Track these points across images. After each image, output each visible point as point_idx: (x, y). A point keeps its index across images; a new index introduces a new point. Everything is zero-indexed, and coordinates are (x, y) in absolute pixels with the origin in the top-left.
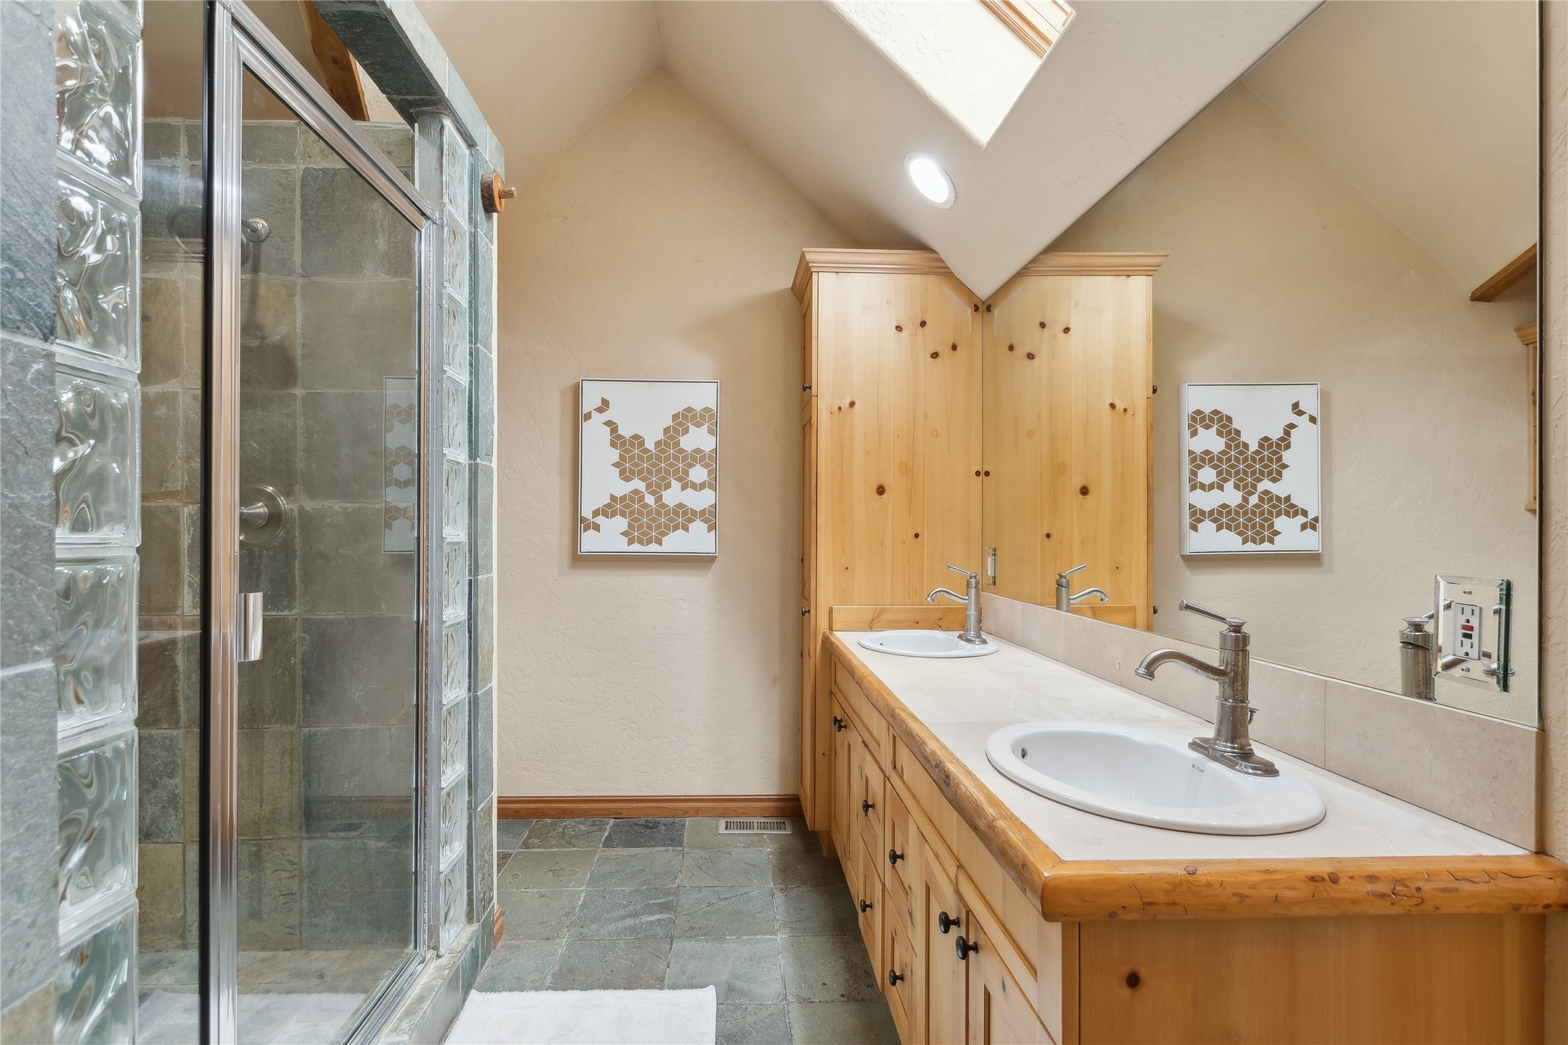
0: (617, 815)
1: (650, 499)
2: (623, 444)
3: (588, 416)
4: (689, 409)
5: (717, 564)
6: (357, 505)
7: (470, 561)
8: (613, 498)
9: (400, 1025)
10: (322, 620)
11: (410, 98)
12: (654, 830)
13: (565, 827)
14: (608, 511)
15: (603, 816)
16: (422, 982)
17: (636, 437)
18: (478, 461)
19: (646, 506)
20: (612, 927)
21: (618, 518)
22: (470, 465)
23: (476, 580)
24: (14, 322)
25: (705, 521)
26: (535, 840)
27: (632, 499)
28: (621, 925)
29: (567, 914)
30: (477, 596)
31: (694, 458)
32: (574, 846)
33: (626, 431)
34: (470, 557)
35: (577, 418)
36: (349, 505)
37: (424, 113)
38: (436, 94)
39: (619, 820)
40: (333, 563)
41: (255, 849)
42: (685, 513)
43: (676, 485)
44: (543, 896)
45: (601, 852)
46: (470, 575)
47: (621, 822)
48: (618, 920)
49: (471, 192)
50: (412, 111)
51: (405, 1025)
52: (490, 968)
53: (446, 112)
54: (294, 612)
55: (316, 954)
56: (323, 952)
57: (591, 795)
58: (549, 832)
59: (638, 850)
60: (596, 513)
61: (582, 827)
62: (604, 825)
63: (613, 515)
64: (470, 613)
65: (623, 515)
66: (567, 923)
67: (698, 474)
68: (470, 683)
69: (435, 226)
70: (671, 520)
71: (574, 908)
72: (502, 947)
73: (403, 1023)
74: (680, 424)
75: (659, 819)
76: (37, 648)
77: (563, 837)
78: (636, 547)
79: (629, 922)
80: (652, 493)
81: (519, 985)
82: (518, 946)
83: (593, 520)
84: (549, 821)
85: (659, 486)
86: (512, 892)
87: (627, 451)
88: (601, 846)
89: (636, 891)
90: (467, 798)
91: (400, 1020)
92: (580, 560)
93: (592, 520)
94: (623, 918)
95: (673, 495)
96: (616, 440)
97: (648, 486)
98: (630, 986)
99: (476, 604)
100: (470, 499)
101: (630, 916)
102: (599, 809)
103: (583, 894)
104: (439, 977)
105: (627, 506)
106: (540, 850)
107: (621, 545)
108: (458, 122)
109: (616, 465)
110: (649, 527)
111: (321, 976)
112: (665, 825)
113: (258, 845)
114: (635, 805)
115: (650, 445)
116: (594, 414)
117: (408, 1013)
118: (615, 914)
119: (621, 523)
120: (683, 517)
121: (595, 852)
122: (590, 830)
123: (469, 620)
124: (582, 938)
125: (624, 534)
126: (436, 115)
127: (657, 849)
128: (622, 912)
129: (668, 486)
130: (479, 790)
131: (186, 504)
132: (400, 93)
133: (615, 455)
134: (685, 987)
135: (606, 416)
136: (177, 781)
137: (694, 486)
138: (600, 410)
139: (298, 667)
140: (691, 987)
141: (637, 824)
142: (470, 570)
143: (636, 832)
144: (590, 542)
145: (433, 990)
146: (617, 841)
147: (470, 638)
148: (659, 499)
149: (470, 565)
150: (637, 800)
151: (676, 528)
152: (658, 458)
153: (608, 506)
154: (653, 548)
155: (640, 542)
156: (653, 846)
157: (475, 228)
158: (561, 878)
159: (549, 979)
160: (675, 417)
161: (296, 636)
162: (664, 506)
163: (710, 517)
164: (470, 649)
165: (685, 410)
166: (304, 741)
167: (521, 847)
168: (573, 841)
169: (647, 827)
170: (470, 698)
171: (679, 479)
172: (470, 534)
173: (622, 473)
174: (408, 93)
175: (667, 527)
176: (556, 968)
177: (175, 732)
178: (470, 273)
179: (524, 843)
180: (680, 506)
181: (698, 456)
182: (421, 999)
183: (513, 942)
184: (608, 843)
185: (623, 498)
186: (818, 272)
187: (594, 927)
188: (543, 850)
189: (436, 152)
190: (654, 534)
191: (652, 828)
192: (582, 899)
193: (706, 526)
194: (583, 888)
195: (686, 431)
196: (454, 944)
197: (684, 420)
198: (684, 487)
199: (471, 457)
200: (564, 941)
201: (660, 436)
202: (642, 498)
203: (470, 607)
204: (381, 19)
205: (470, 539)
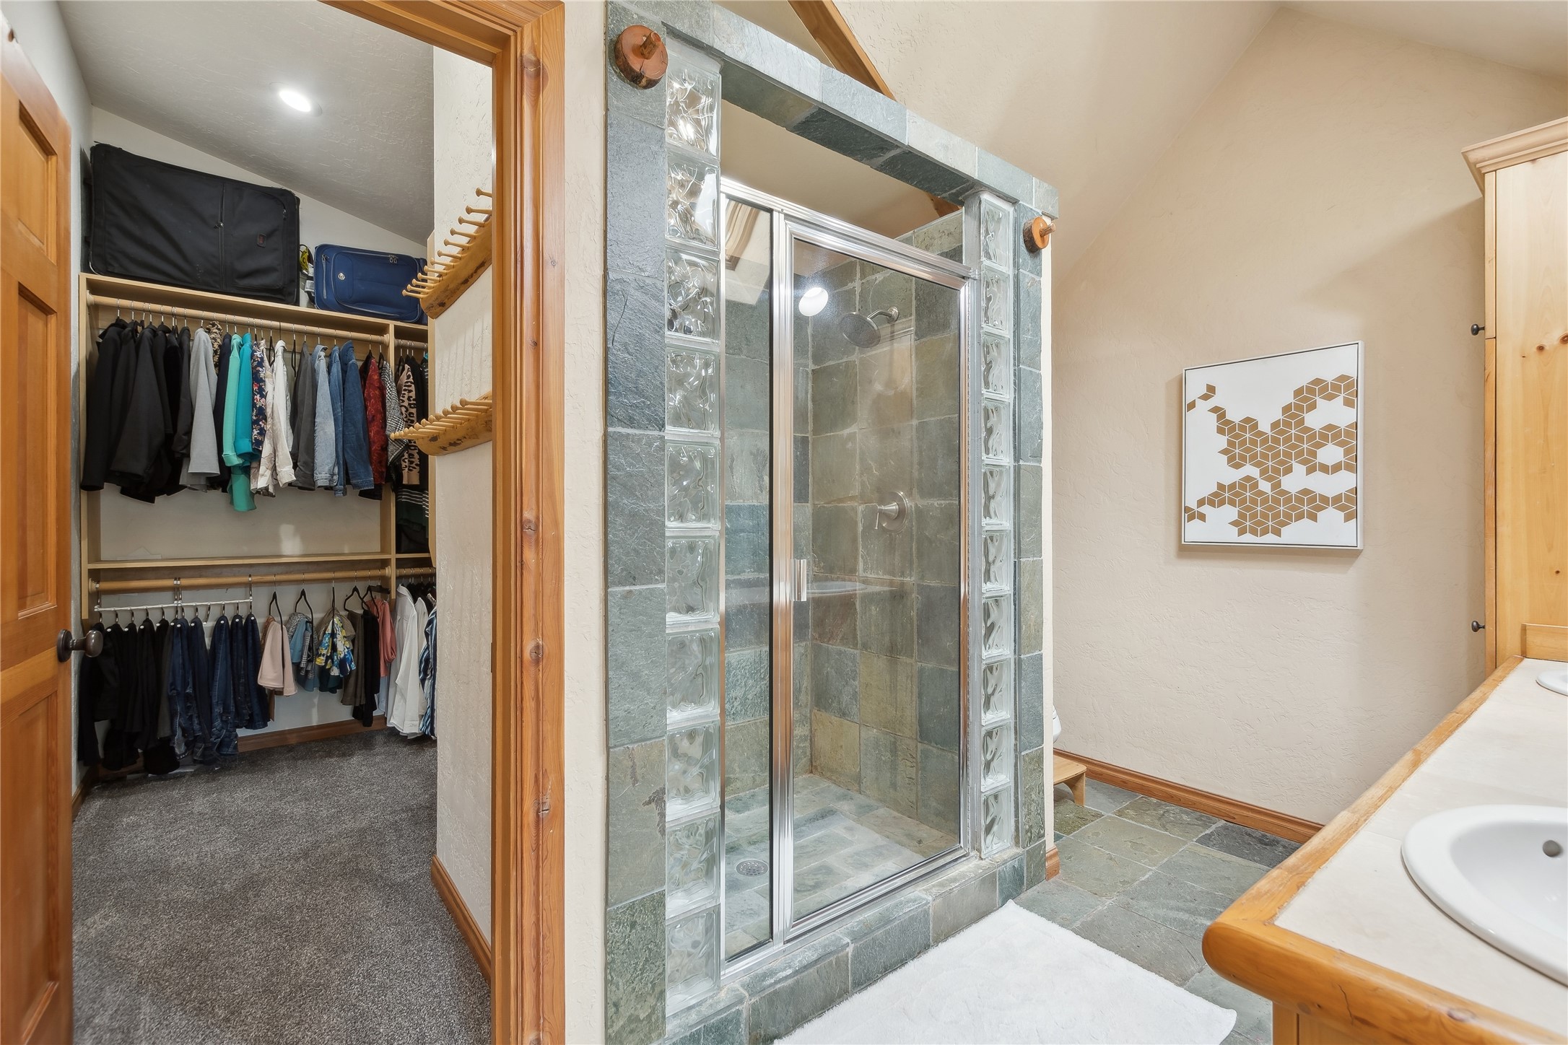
0: (1229, 818)
1: (1265, 486)
2: (1232, 429)
3: (1192, 406)
4: (1317, 381)
5: (1361, 561)
6: (947, 502)
7: (1015, 545)
8: (1221, 486)
9: (931, 889)
10: (928, 586)
11: (954, 191)
12: (1268, 847)
13: (1168, 811)
14: (1216, 499)
15: (1214, 814)
16: (961, 870)
17: (1248, 420)
18: (1021, 462)
19: (1261, 493)
20: (1161, 912)
21: (1227, 507)
22: (1015, 466)
23: (1020, 562)
24: (645, 425)
25: (1341, 508)
26: (1131, 812)
27: (1243, 487)
28: (1172, 914)
29: (1124, 883)
30: (1020, 576)
31: (1324, 437)
32: (1166, 830)
33: (1235, 416)
34: (1015, 543)
35: (1182, 407)
36: (943, 502)
37: (966, 198)
38: (968, 181)
39: (1231, 824)
40: (934, 545)
41: (893, 740)
42: (1313, 500)
43: (1299, 469)
44: (1111, 859)
45: (1192, 844)
46: (1015, 557)
47: (1233, 827)
48: (1172, 909)
49: (1015, 241)
50: (960, 198)
51: (934, 890)
52: (1035, 892)
53: (982, 189)
54: (913, 579)
55: (925, 827)
56: (928, 828)
57: (1200, 789)
58: (1149, 810)
59: (1234, 858)
60: (1201, 503)
61: (1185, 817)
62: (1210, 823)
63: (1222, 503)
64: (1015, 589)
65: (1232, 503)
66: (1121, 889)
67: (1331, 454)
68: (1015, 646)
69: (975, 282)
70: (1293, 508)
71: (1134, 880)
72: (1053, 882)
73: (934, 889)
74: (1305, 399)
75: (1279, 839)
76: (656, 577)
77: (1159, 819)
78: (1248, 538)
79: (1185, 916)
80: (1269, 479)
81: (1051, 916)
82: (1067, 887)
83: (1199, 510)
84: (1155, 800)
85: (1276, 471)
86: (1086, 845)
87: (1237, 436)
88: (1195, 840)
89: (1208, 893)
90: (1013, 742)
91: (934, 886)
92: (1188, 551)
93: (1196, 510)
94: (1179, 909)
95: (1295, 481)
96: (1224, 425)
97: (1263, 473)
98: (1148, 967)
99: (1020, 581)
100: (1015, 495)
101: (1187, 911)
102: (1209, 806)
103: (1151, 873)
104: (973, 872)
105: (1237, 494)
106: (1131, 821)
107: (1231, 535)
108: (994, 191)
109: (1224, 452)
110: (1265, 516)
111: (920, 842)
112: (1284, 847)
113: (895, 738)
114: (1250, 814)
115: (1265, 427)
116: (1199, 403)
117: (941, 885)
118: (1172, 903)
119: (1231, 512)
120: (1311, 504)
121: (1185, 843)
122: (1192, 823)
123: (1015, 594)
124: (1127, 907)
125: (1234, 523)
126: (976, 194)
127: (1258, 865)
128: (1181, 904)
129: (1289, 470)
130: (1022, 738)
131: (860, 504)
132: (946, 192)
133: (1223, 441)
134: (1206, 998)
135: (1212, 403)
136: (857, 683)
137: (1324, 469)
138: (1205, 397)
139: (915, 618)
140: (1215, 1002)
141: (1249, 835)
142: (1015, 553)
143: (1244, 841)
144: (1195, 532)
145: (964, 878)
146: (1215, 842)
147: (1015, 609)
148: (1276, 486)
149: (1015, 549)
150: (1254, 809)
151: (1300, 517)
152: (1276, 441)
153: (1215, 495)
154: (1270, 538)
155: (1254, 532)
156: (1255, 861)
157: (1018, 270)
158: (1137, 852)
159: (1078, 924)
160: (1298, 392)
161: (913, 596)
162: (1284, 492)
163: (1347, 504)
164: (1015, 619)
165: (1312, 383)
166: (918, 672)
167: (1115, 813)
168: (1168, 826)
169: (1261, 841)
170: (1015, 659)
171: (1304, 462)
172: (1015, 524)
173: (1229, 460)
174: (950, 189)
175: (1288, 516)
176: (1089, 919)
177: (856, 652)
178: (1014, 308)
179: (1119, 811)
180: (1306, 492)
181: (1331, 433)
182: (954, 880)
183: (1065, 883)
184: (1205, 841)
185: (1232, 486)
186: (1495, 171)
187: (1145, 904)
188: (1134, 822)
189: (976, 223)
190: (1270, 523)
191: (1266, 844)
192: (1147, 876)
193: (1341, 515)
194: (1154, 868)
195: (1313, 407)
196: (997, 855)
197: (1308, 395)
198: (1310, 470)
199: (1015, 461)
200: (1109, 902)
201: (1278, 415)
202: (1256, 485)
203: (1015, 584)
204: (907, 153)
205: (1015, 528)
